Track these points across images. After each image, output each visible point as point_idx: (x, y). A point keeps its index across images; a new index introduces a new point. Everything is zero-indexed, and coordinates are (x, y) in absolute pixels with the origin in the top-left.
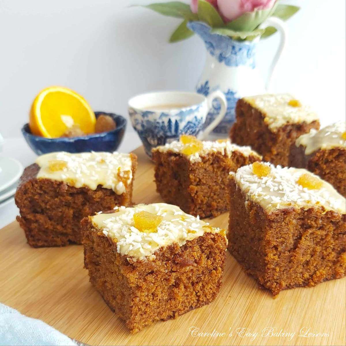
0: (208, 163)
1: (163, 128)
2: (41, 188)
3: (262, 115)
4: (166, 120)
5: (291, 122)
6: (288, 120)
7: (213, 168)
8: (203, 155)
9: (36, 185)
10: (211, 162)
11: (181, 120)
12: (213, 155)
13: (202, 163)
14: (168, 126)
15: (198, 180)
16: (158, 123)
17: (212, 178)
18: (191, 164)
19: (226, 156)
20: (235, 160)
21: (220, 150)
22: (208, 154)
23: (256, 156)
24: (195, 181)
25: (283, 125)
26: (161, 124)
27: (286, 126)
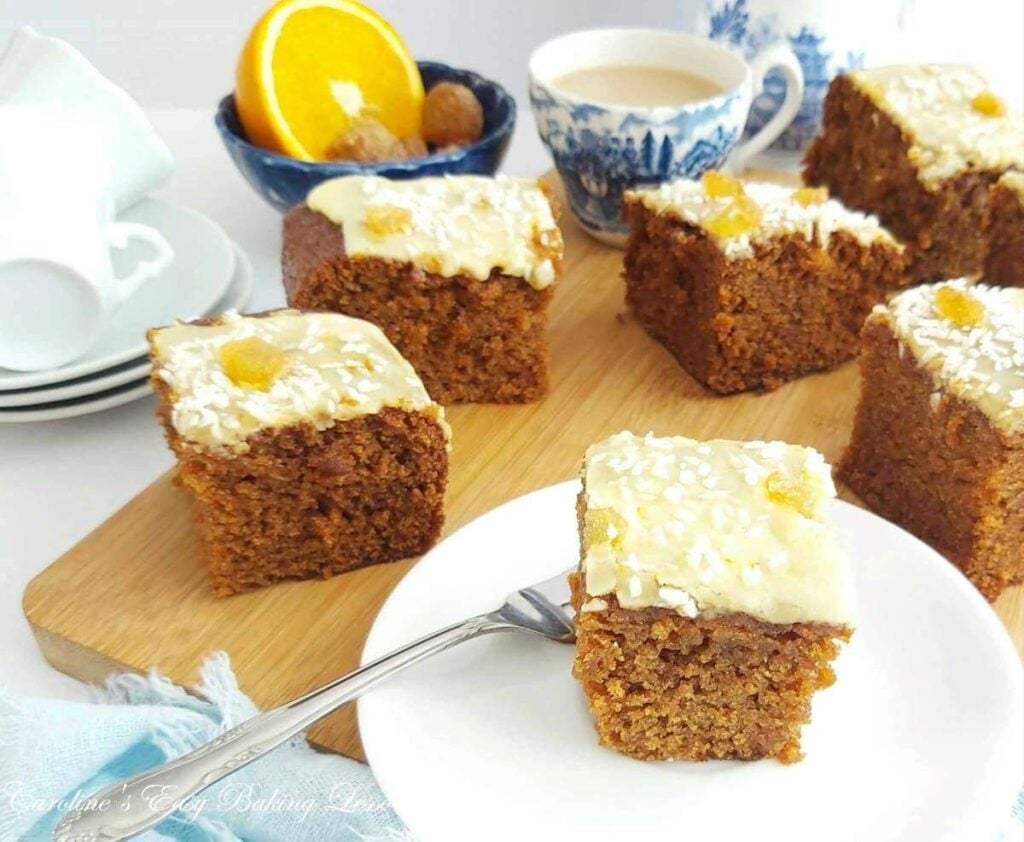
0: (768, 260)
1: (627, 154)
2: (357, 278)
4: (638, 135)
5: (979, 166)
6: (969, 158)
7: (780, 271)
8: (759, 240)
9: (346, 273)
10: (777, 256)
11: (680, 138)
12: (784, 239)
13: (755, 261)
14: (642, 150)
16: (616, 140)
19: (815, 243)
20: (836, 253)
21: (801, 229)
22: (773, 238)
23: (888, 245)
25: (957, 172)
26: (624, 144)
27: (966, 175)
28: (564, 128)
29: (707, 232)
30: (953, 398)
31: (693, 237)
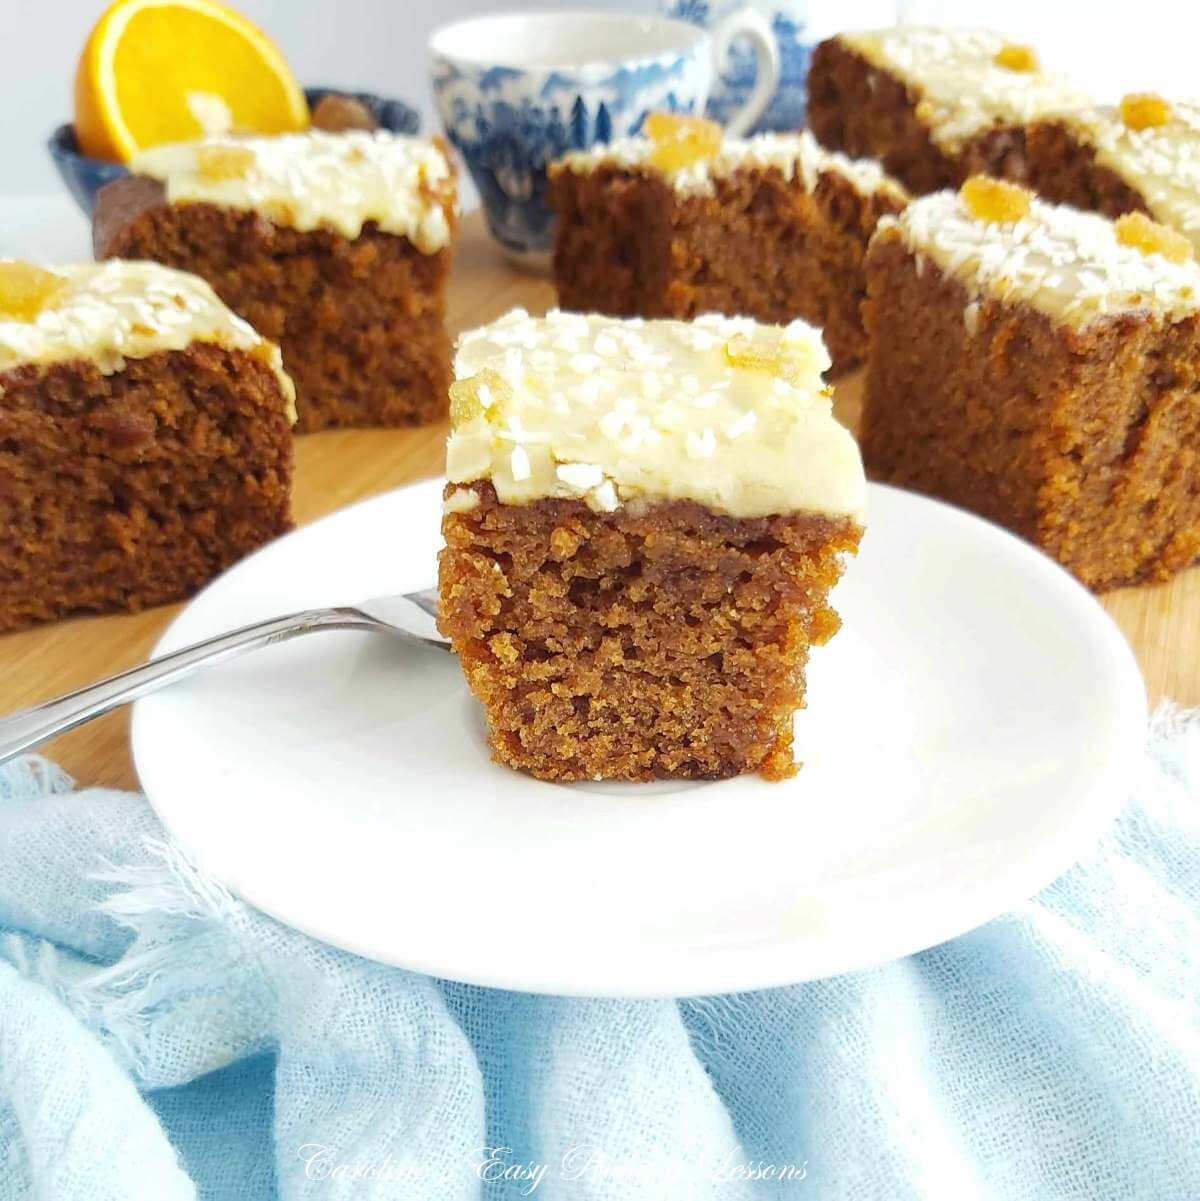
0: (735, 205)
1: (553, 131)
2: (183, 235)
3: (909, 96)
4: (564, 101)
5: (1010, 120)
6: (998, 112)
7: (753, 225)
8: (721, 173)
9: (168, 226)
10: (747, 200)
11: (620, 105)
12: (754, 175)
13: (717, 203)
14: (572, 124)
15: (698, 262)
16: (537, 112)
17: (745, 261)
18: (679, 204)
19: (796, 183)
20: (827, 204)
21: (778, 163)
22: (739, 173)
23: (895, 198)
24: (689, 265)
25: (983, 129)
26: (547, 118)
27: (994, 134)
28: (471, 107)
29: (651, 171)
30: (997, 305)
31: (633, 182)
